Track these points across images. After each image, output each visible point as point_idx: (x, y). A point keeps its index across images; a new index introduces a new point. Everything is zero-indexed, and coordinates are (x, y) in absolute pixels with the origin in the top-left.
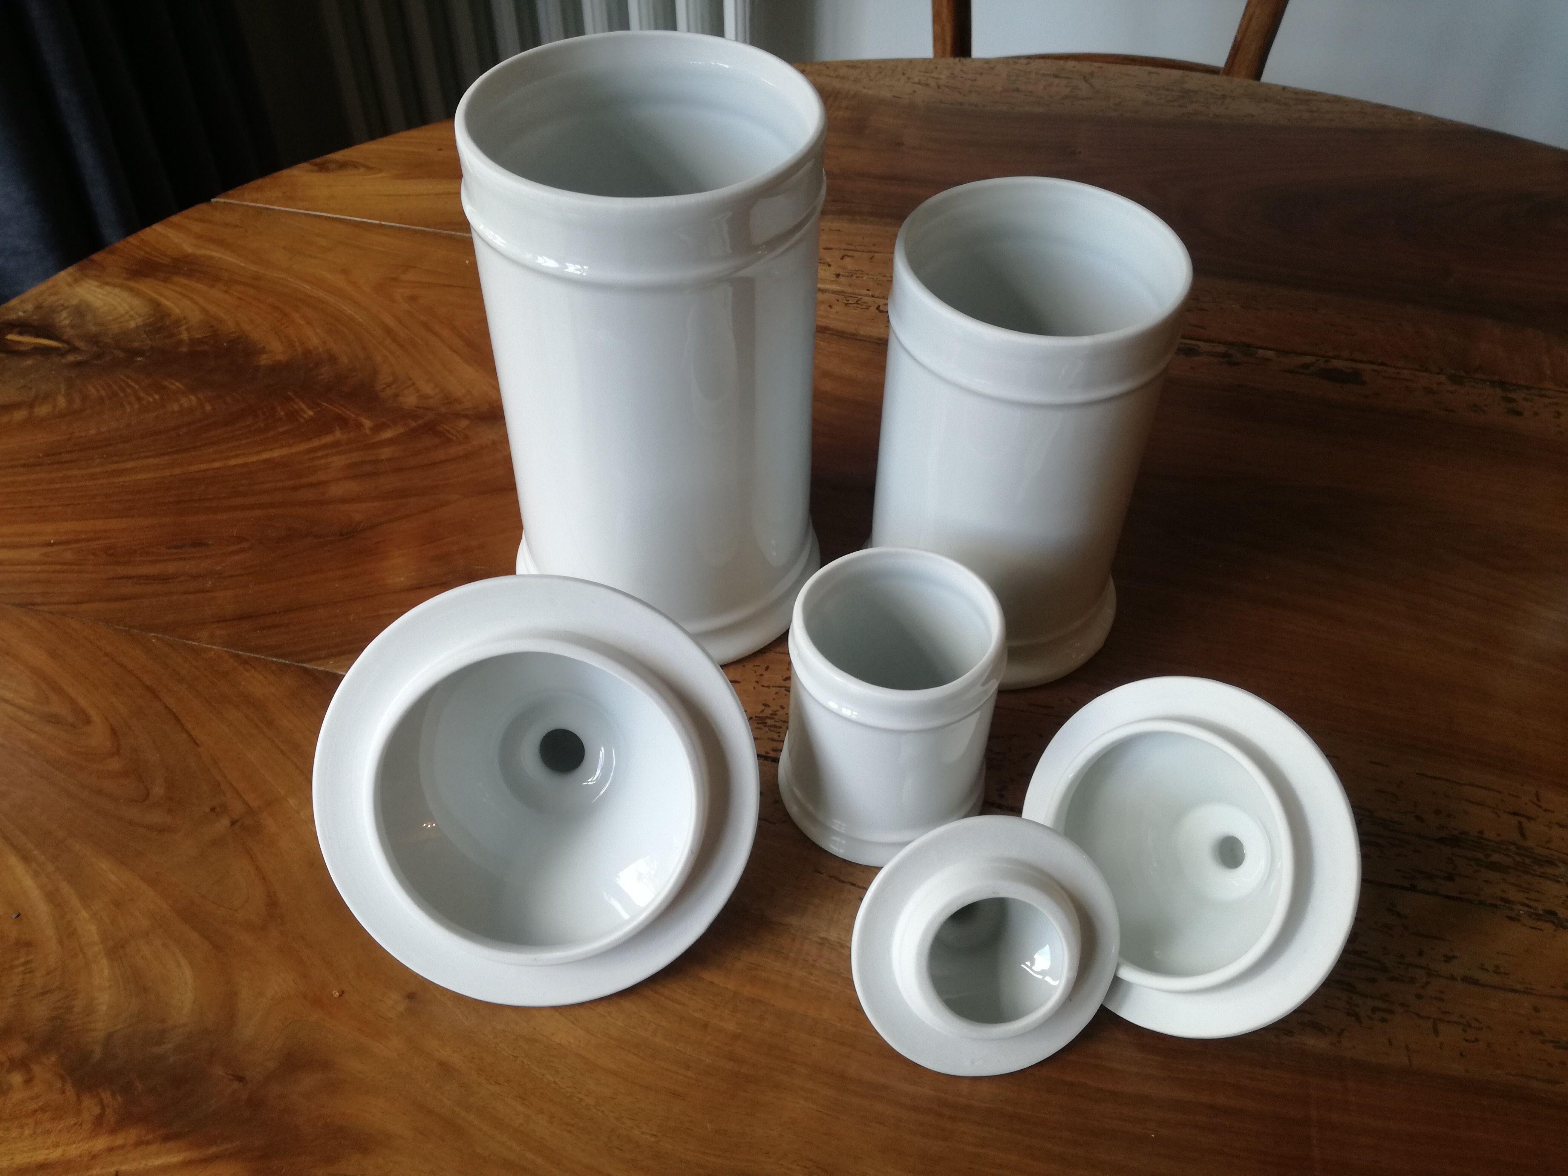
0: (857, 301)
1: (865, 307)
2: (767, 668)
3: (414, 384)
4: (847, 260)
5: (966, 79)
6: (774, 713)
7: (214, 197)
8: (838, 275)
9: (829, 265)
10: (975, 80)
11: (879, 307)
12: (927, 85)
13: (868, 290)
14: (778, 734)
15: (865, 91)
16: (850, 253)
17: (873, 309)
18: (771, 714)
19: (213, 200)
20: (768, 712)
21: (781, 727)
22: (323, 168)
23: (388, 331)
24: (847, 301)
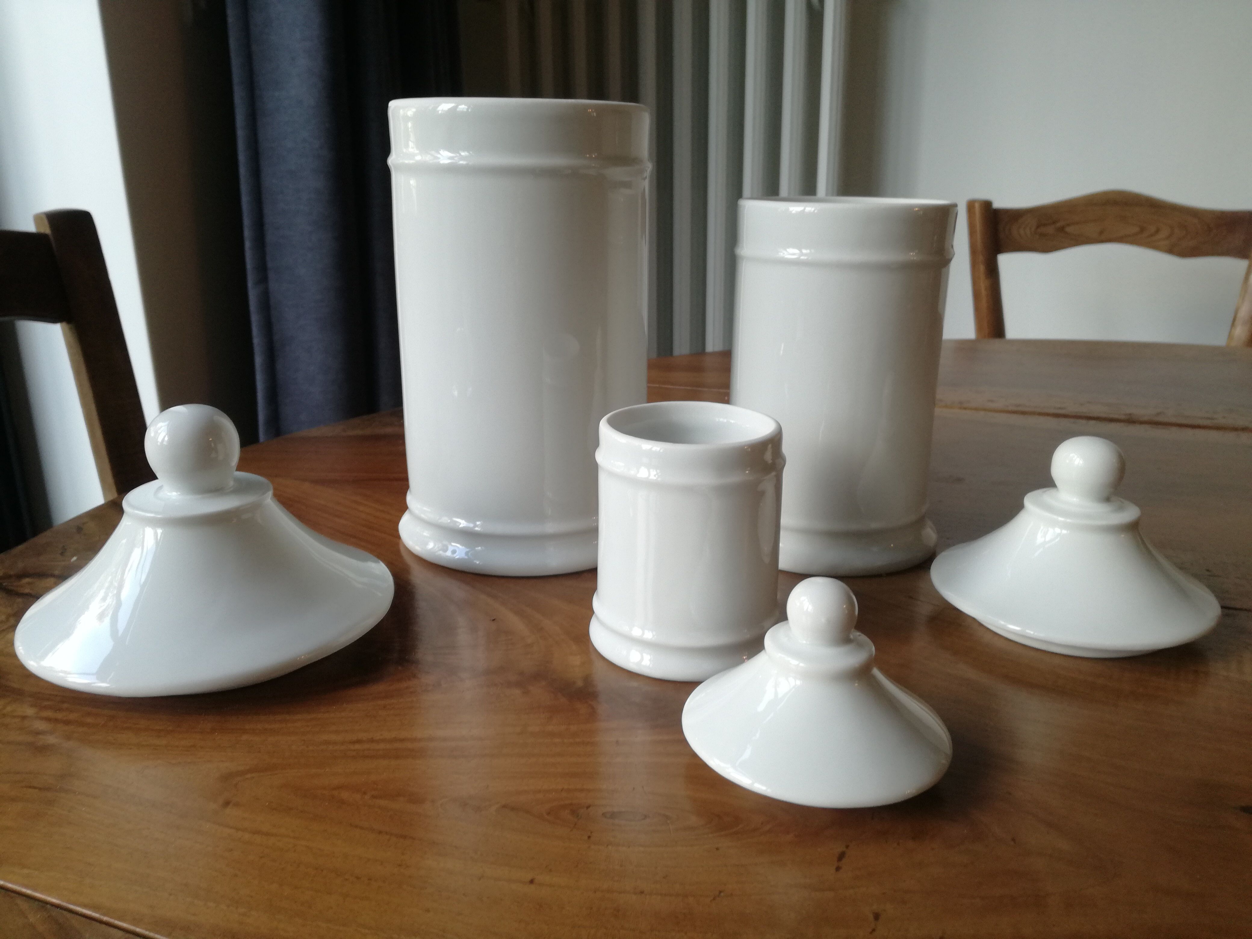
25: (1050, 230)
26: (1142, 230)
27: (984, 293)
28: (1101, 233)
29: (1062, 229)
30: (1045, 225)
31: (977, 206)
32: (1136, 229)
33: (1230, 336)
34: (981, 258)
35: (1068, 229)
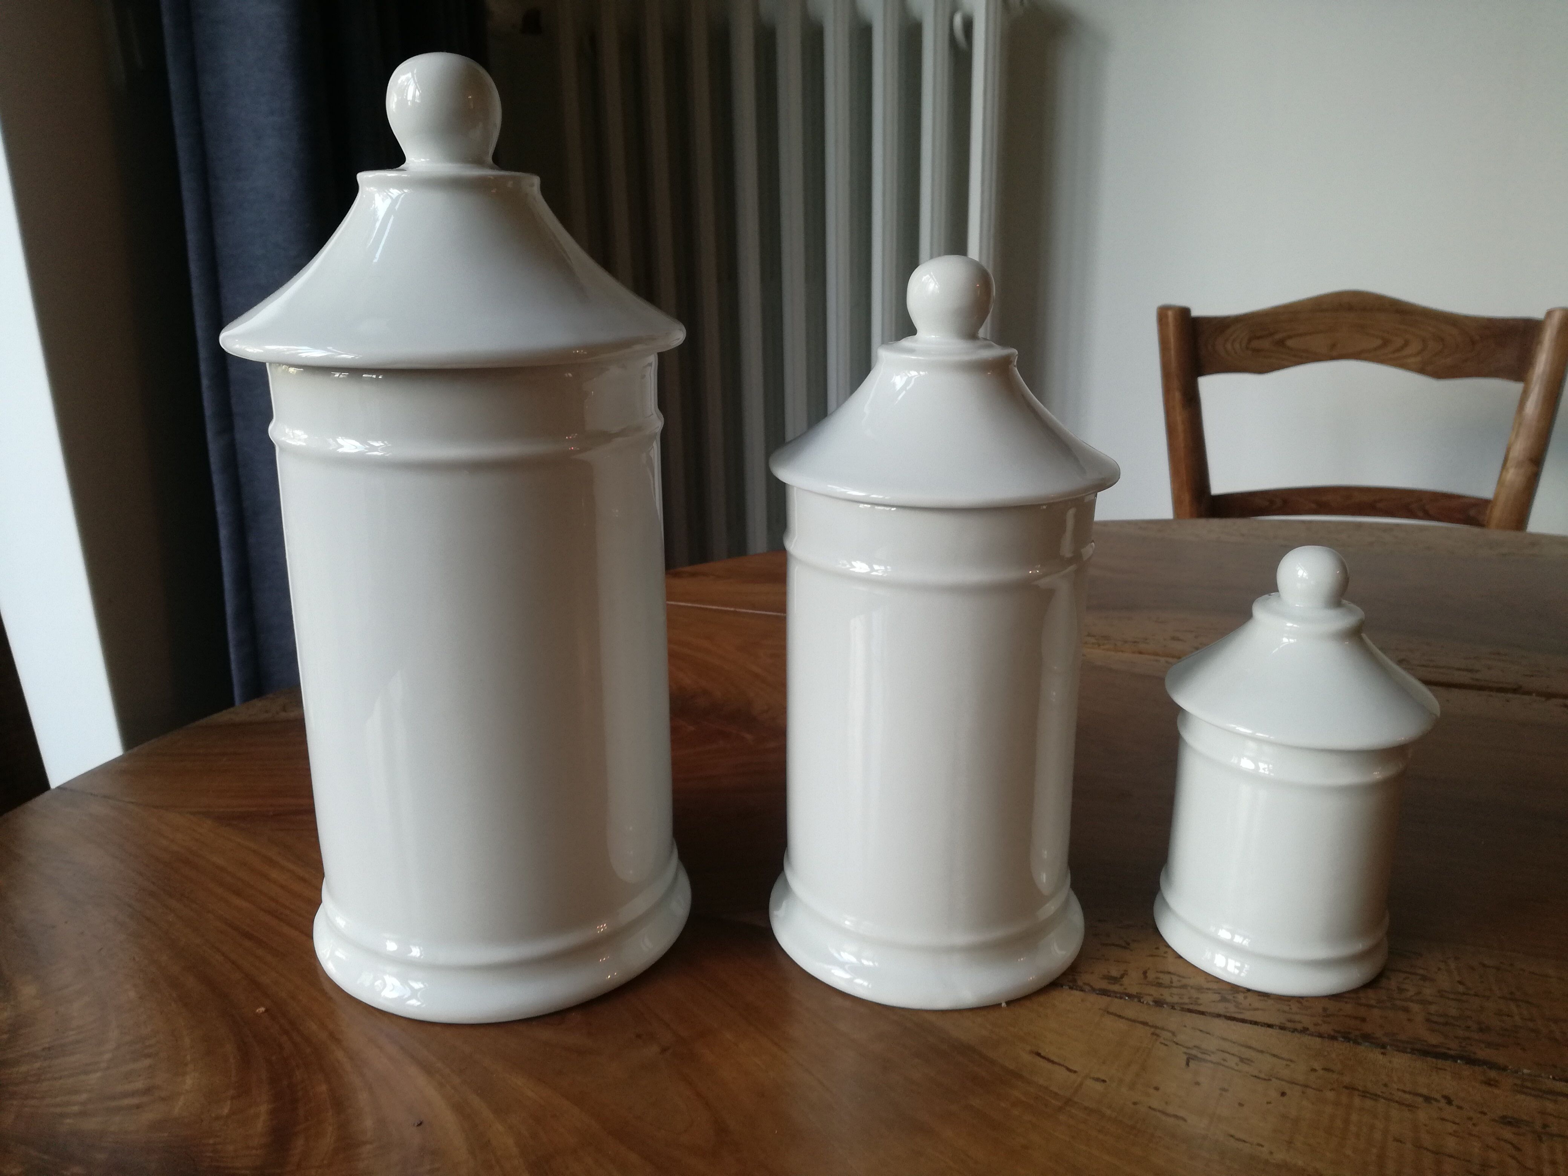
25: (1266, 344)
26: (1386, 343)
27: (1180, 428)
28: (1333, 346)
29: (1281, 343)
30: (1259, 338)
31: (1170, 313)
32: (1379, 342)
33: (1500, 482)
34: (1175, 383)
35: (1290, 343)
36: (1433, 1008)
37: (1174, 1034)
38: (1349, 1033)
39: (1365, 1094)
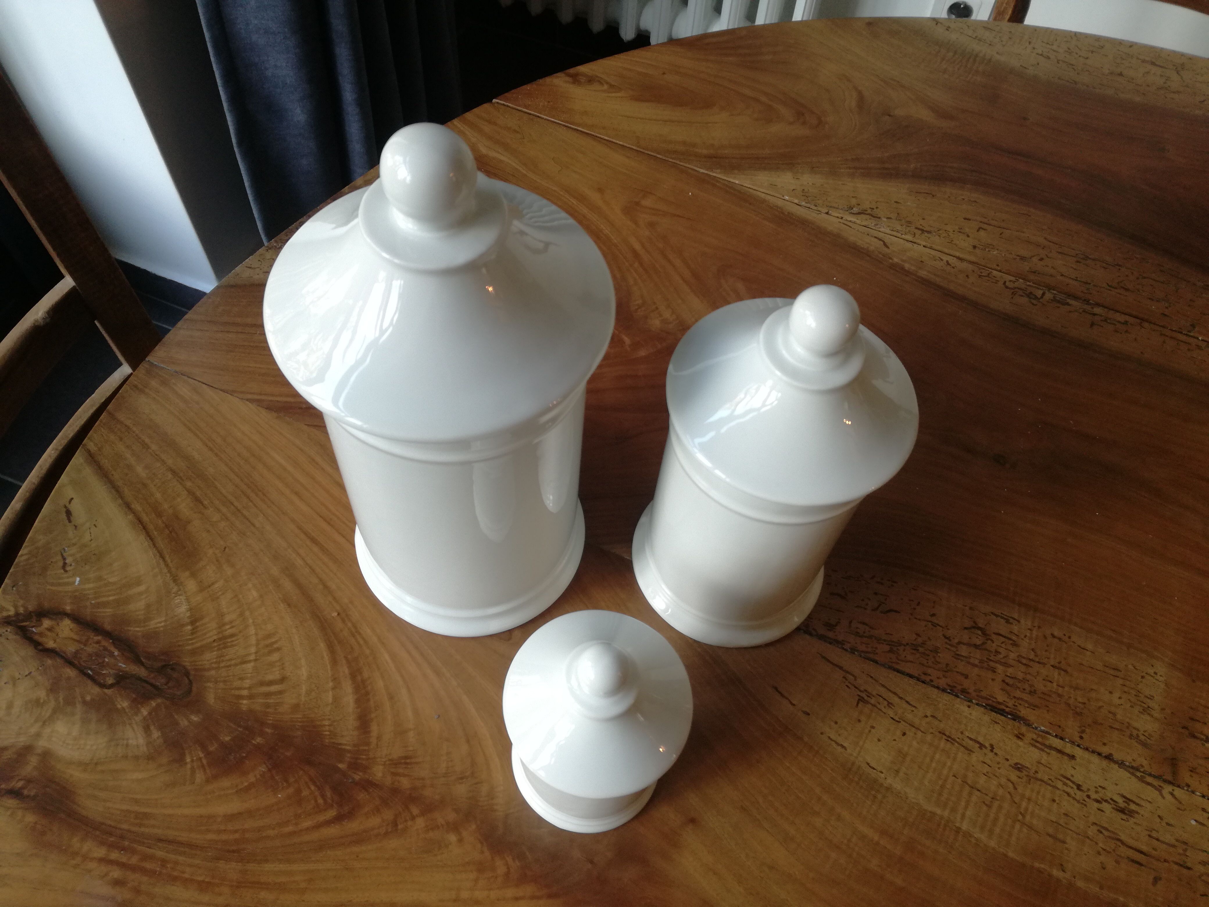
0: (989, 274)
1: (994, 281)
2: (918, 604)
3: (657, 308)
4: (982, 233)
5: (1080, 56)
6: (924, 643)
7: (495, 98)
8: (975, 247)
9: (968, 236)
10: (1087, 58)
11: (1005, 283)
12: (1048, 58)
13: (998, 265)
14: (926, 661)
15: (998, 57)
16: (985, 226)
17: (1000, 284)
18: (922, 643)
19: (494, 100)
20: (920, 640)
21: (928, 656)
22: (575, 79)
23: (636, 254)
24: (981, 273)
36: (1010, 671)
37: (855, 677)
38: (955, 687)
39: (950, 739)
